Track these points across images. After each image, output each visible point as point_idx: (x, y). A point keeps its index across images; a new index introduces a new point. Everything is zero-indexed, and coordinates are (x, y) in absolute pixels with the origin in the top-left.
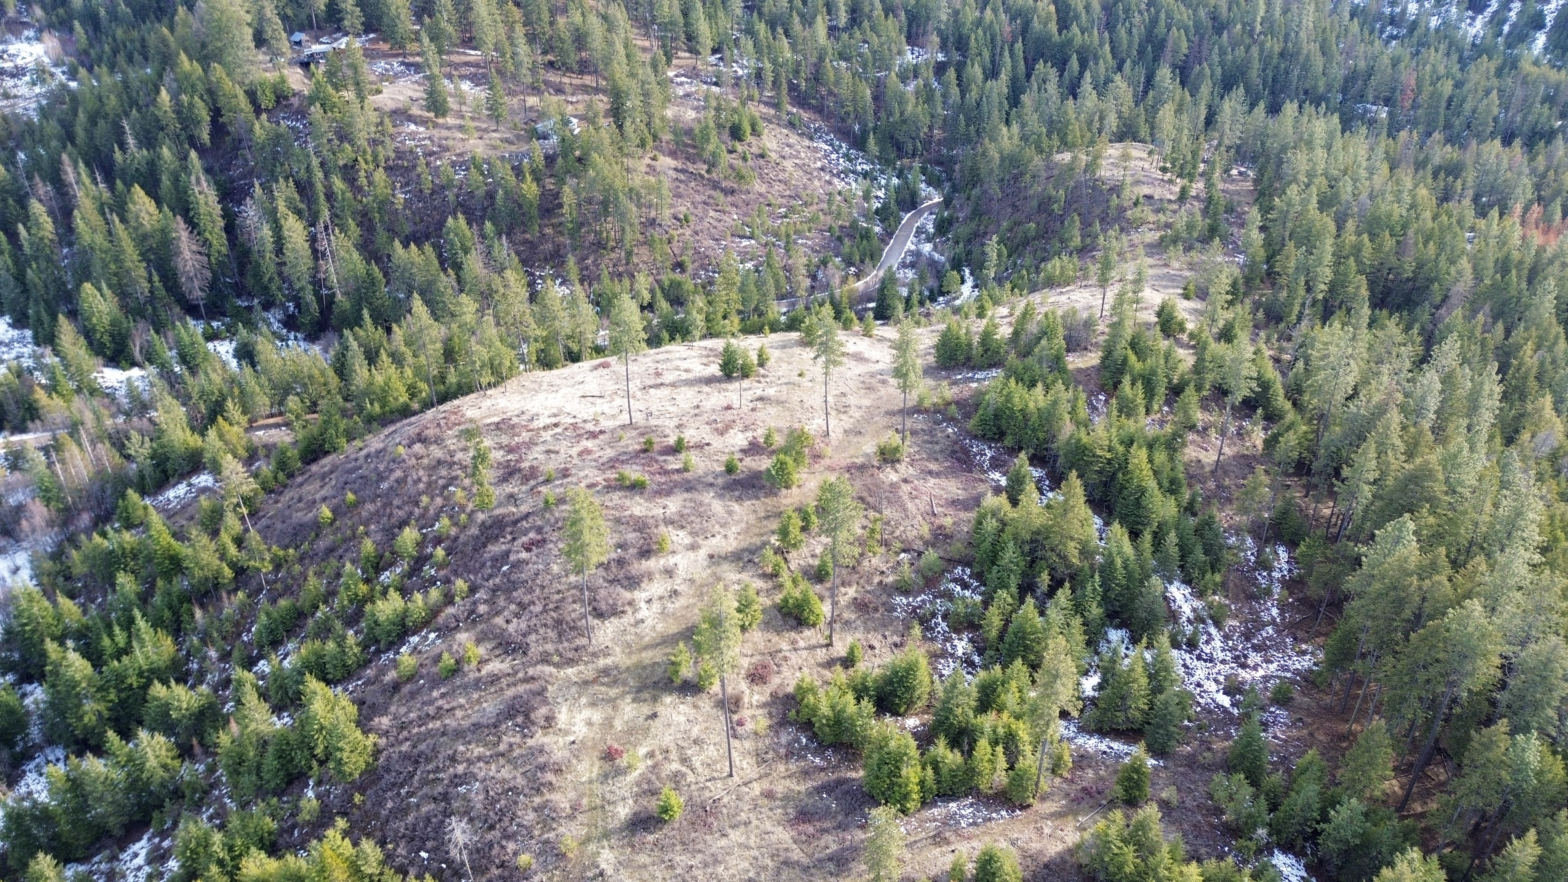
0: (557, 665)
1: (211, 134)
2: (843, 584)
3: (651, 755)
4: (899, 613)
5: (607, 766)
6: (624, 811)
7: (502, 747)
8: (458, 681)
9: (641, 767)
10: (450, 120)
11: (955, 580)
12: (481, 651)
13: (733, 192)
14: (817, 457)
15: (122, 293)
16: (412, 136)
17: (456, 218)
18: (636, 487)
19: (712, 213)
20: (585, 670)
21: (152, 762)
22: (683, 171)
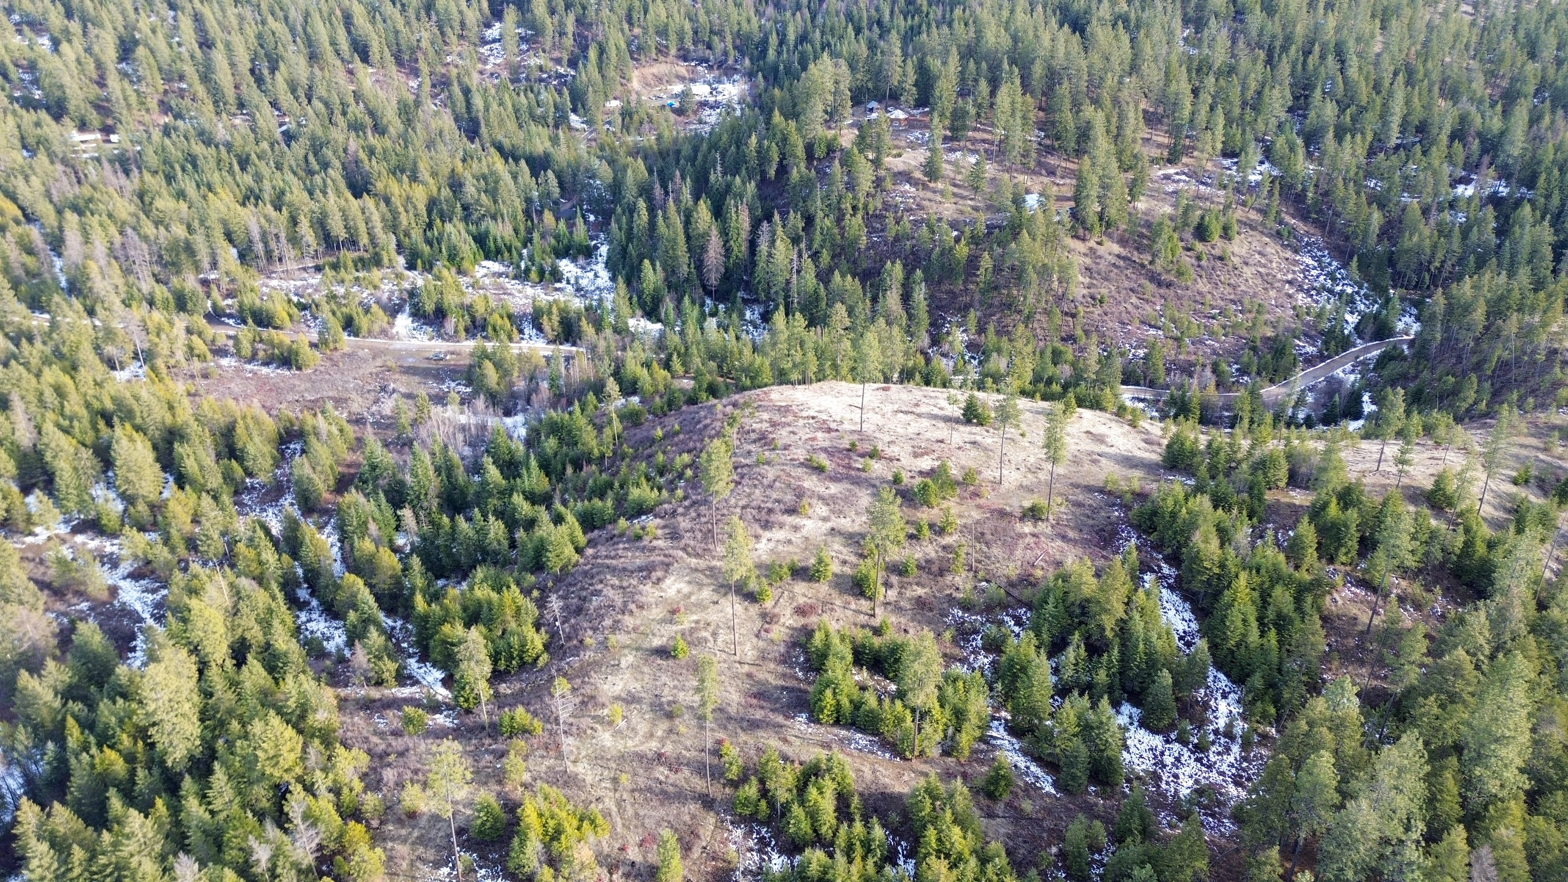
0: (688, 554)
1: (777, 171)
2: (917, 584)
3: (697, 622)
4: (948, 620)
5: (668, 616)
6: (657, 642)
7: (625, 584)
8: (637, 544)
9: (686, 625)
10: (940, 185)
11: (1014, 617)
12: (660, 532)
13: (1169, 285)
14: (976, 495)
15: (670, 271)
16: (903, 194)
17: (893, 263)
18: (819, 469)
19: (1134, 300)
20: (702, 563)
21: (492, 535)
22: (1124, 258)
